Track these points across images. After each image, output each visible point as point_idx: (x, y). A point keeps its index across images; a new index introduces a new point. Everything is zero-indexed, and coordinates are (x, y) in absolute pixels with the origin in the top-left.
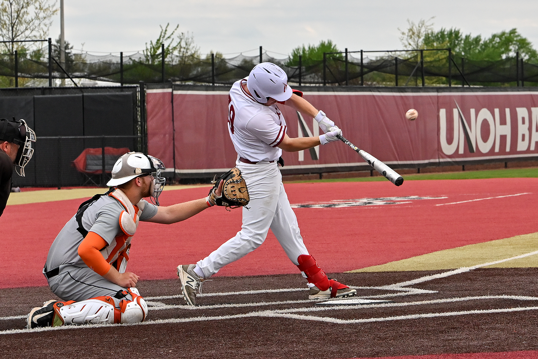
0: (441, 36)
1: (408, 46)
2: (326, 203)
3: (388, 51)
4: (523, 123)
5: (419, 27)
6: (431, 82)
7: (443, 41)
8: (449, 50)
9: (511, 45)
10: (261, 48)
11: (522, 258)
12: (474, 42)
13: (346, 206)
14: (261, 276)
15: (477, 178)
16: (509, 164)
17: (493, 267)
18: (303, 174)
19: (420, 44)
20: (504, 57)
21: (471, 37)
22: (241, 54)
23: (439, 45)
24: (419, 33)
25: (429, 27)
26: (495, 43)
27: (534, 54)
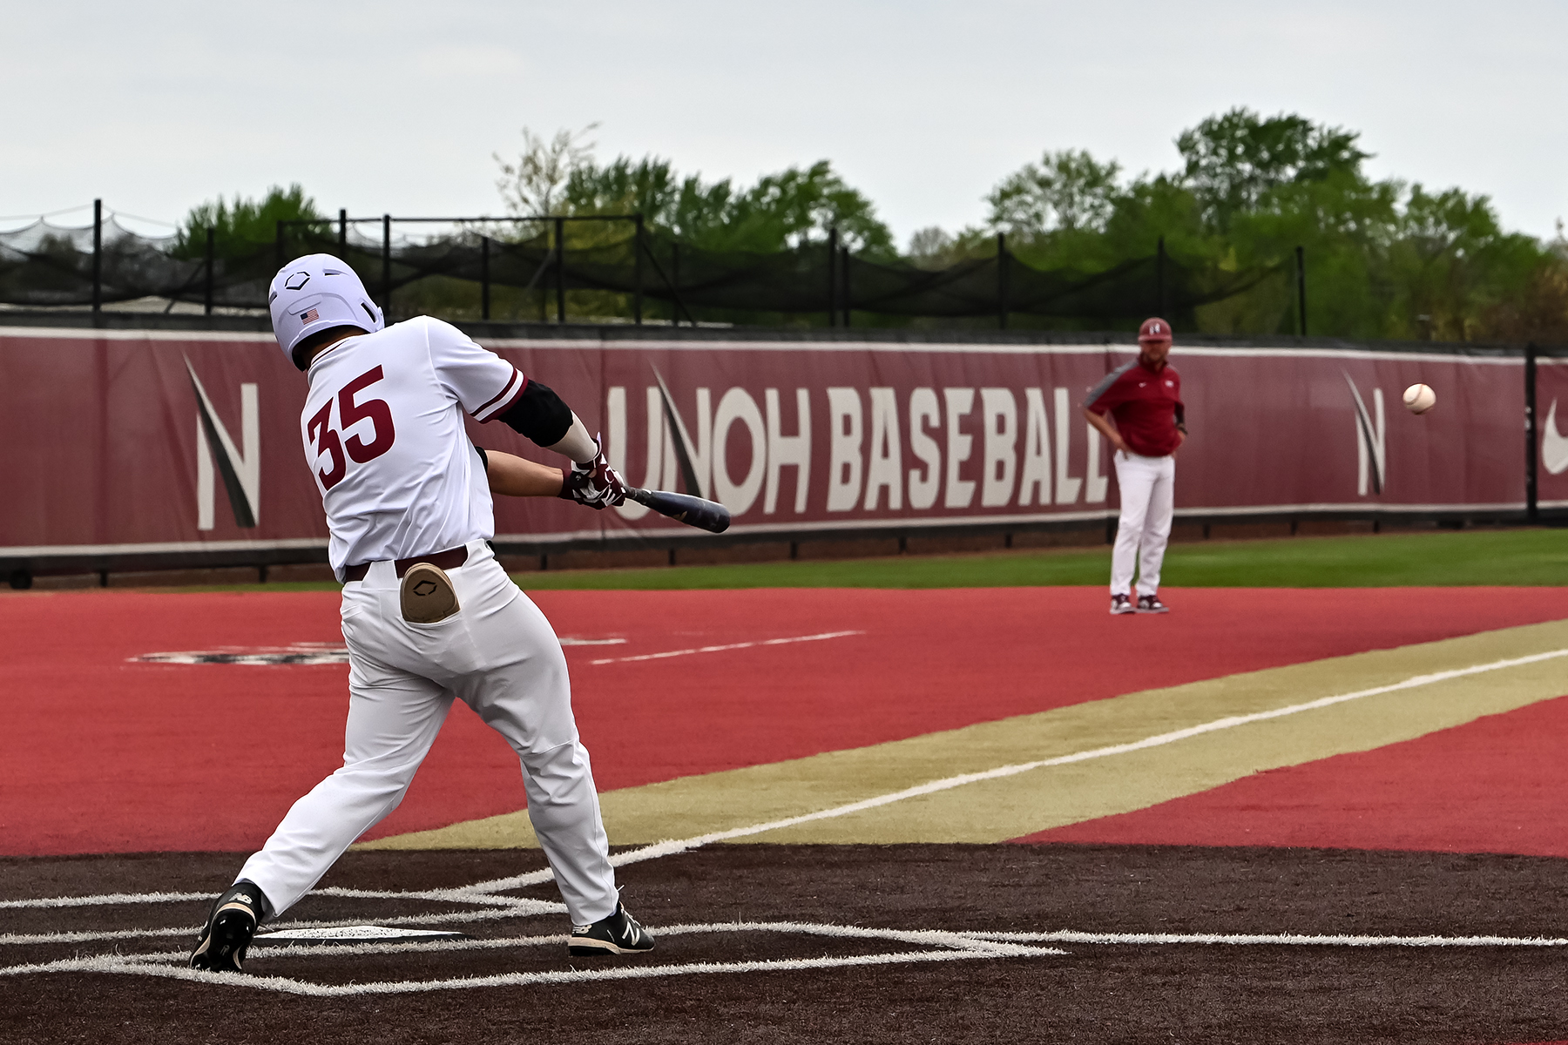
0: (617, 179)
1: (521, 205)
2: (277, 652)
3: (462, 220)
4: (847, 430)
5: (554, 151)
6: (583, 309)
7: (621, 194)
8: (638, 218)
9: (814, 208)
10: (98, 204)
11: (837, 818)
12: (711, 199)
14: (88, 857)
15: (712, 586)
16: (803, 548)
17: (752, 842)
18: (213, 566)
19: (553, 201)
20: (793, 240)
21: (699, 184)
22: (42, 218)
23: (611, 206)
24: (554, 168)
25: (581, 154)
26: (769, 204)
27: (879, 235)
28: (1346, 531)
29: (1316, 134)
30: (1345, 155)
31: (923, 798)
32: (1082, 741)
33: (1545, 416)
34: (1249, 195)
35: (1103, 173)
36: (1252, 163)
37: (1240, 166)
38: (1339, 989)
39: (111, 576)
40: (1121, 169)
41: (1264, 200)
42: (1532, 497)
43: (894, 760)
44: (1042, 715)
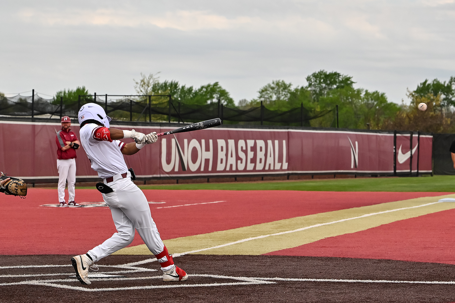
0: (164, 86)
1: (140, 92)
3: (125, 96)
4: (222, 150)
5: (149, 79)
6: (156, 119)
7: (166, 90)
8: (170, 96)
9: (214, 94)
10: (33, 91)
11: (219, 248)
12: (188, 91)
13: (92, 206)
14: (29, 256)
15: (188, 189)
16: (210, 179)
17: (197, 254)
19: (149, 91)
20: (209, 102)
21: (185, 87)
22: (19, 94)
23: (163, 93)
24: (149, 83)
25: (156, 80)
26: (203, 92)
27: (230, 101)
28: (348, 177)
29: (341, 77)
30: (349, 82)
31: (241, 243)
32: (281, 229)
33: (399, 149)
34: (324, 92)
35: (288, 86)
36: (325, 84)
37: (322, 85)
38: (345, 293)
39: (35, 184)
40: (292, 85)
41: (328, 94)
42: (395, 170)
43: (233, 234)
44: (271, 223)
